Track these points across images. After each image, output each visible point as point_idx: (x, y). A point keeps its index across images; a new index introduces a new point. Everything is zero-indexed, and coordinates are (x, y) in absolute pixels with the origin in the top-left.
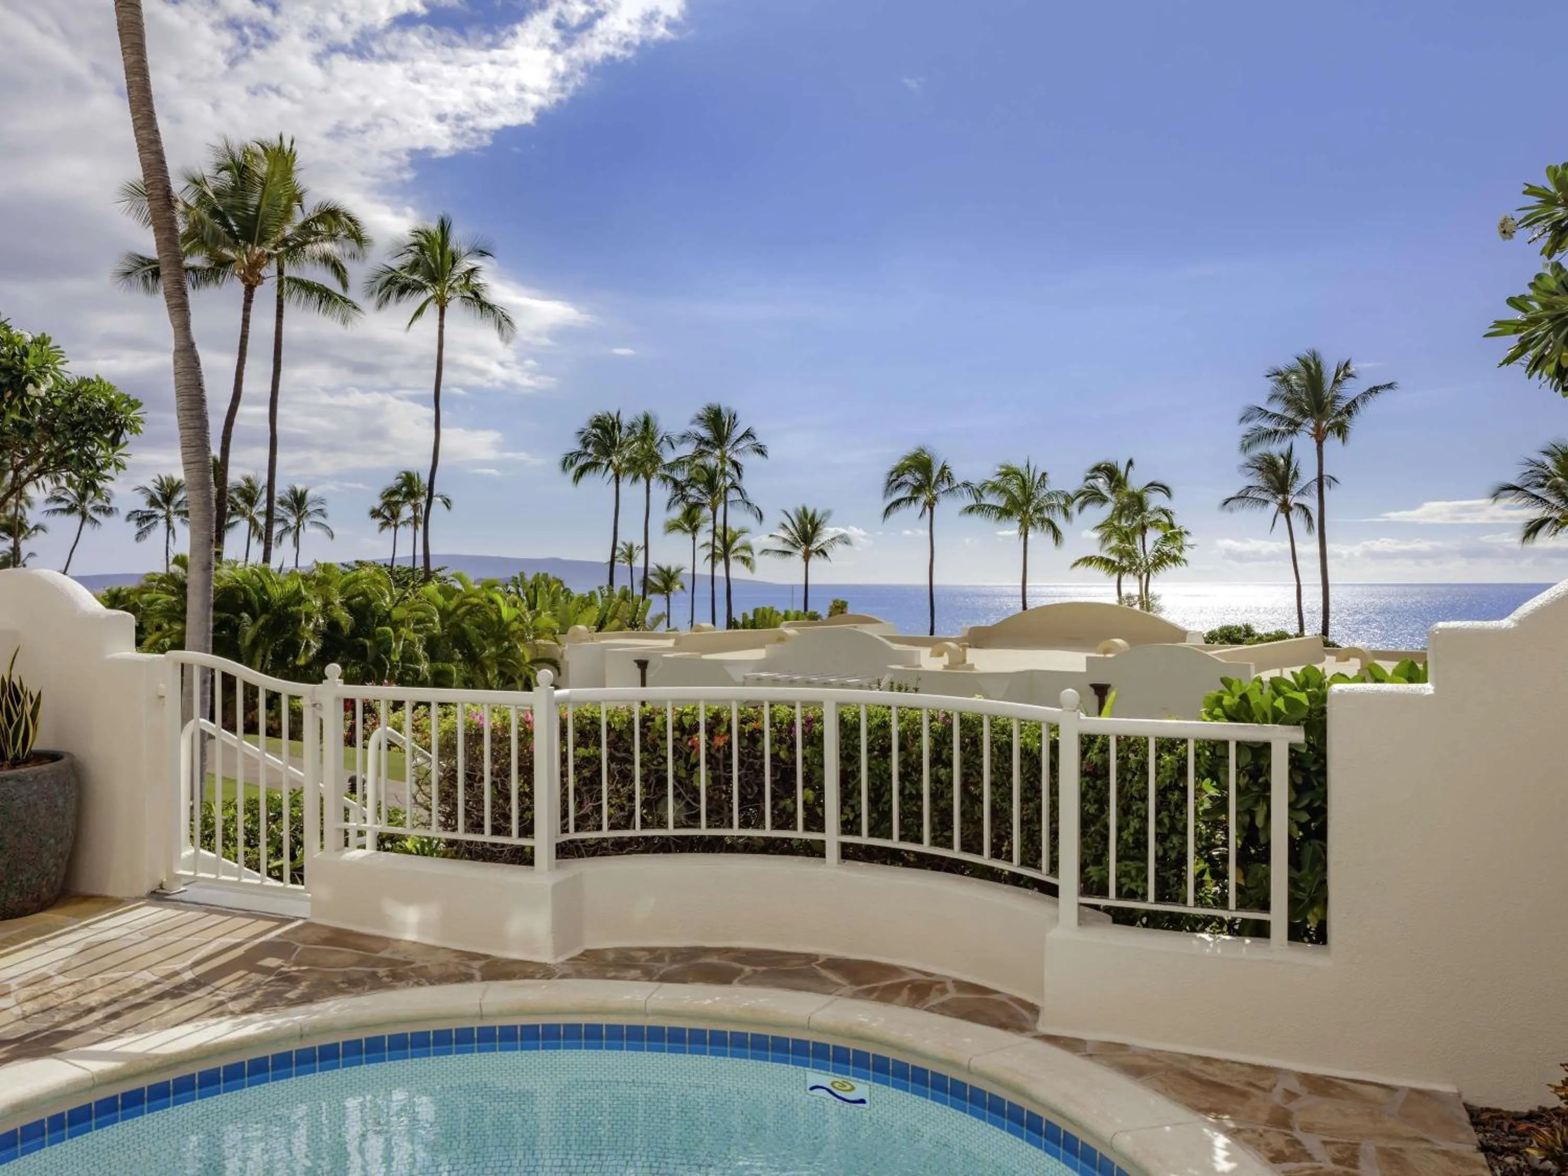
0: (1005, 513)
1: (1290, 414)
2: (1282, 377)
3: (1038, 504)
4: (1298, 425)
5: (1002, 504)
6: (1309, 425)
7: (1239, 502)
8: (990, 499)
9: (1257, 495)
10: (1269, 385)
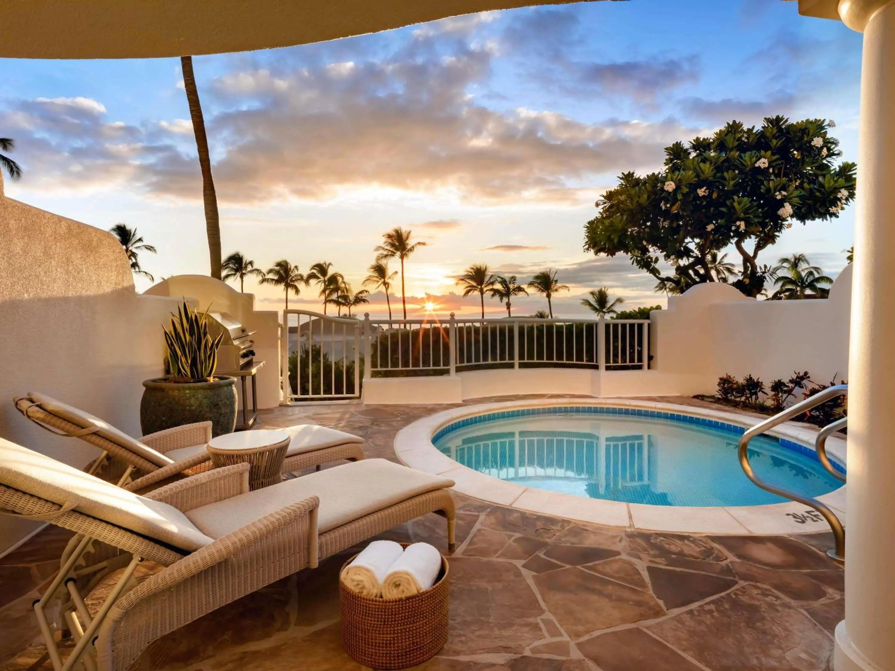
0: (278, 282)
1: (392, 249)
2: (390, 236)
3: (292, 279)
4: (395, 253)
5: (276, 278)
6: (398, 254)
7: (368, 281)
8: (271, 276)
9: (375, 279)
10: (384, 239)
